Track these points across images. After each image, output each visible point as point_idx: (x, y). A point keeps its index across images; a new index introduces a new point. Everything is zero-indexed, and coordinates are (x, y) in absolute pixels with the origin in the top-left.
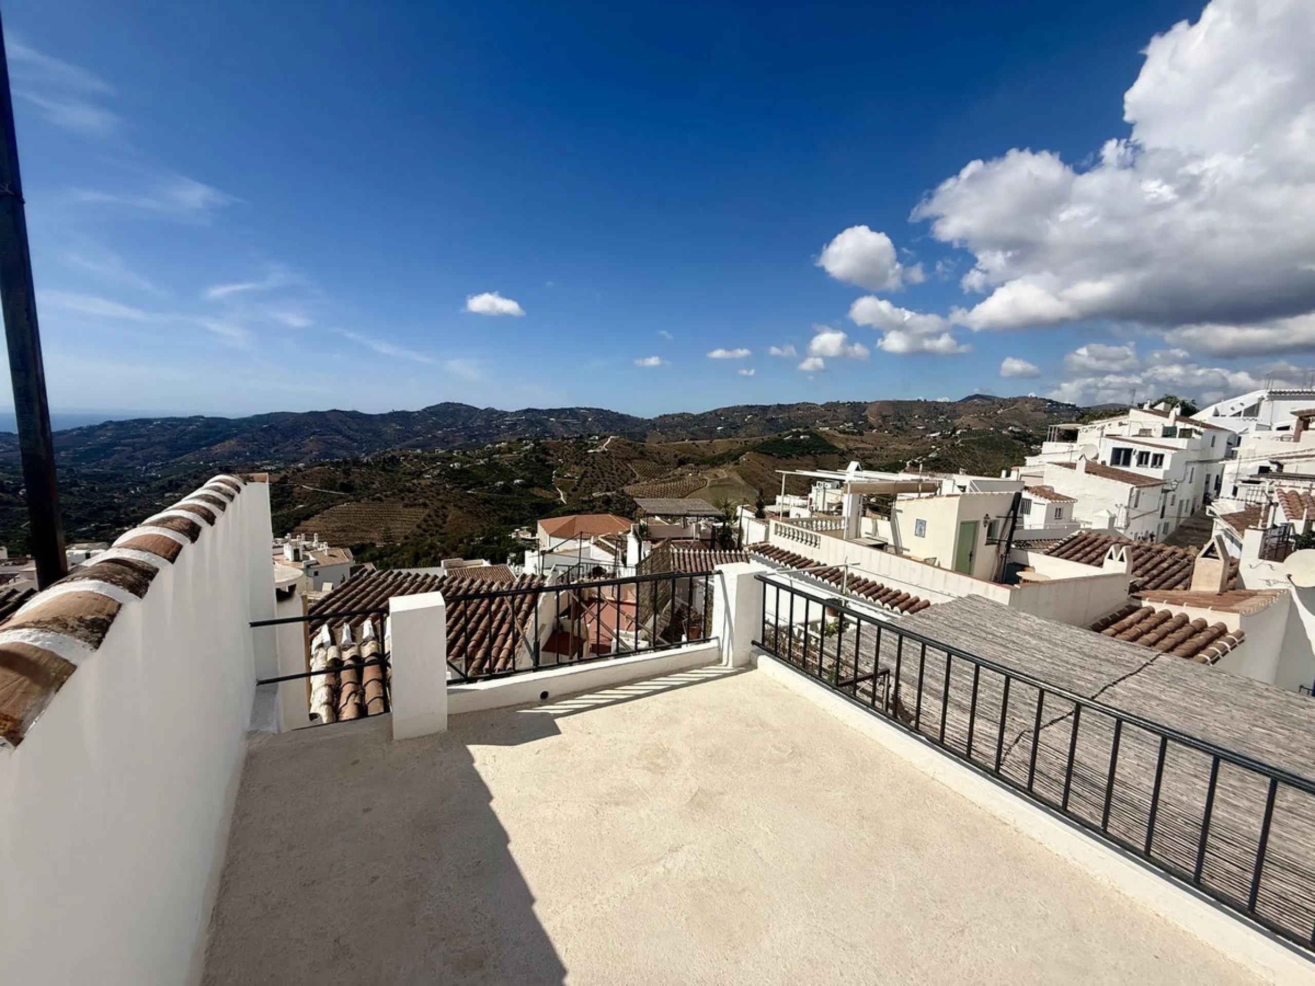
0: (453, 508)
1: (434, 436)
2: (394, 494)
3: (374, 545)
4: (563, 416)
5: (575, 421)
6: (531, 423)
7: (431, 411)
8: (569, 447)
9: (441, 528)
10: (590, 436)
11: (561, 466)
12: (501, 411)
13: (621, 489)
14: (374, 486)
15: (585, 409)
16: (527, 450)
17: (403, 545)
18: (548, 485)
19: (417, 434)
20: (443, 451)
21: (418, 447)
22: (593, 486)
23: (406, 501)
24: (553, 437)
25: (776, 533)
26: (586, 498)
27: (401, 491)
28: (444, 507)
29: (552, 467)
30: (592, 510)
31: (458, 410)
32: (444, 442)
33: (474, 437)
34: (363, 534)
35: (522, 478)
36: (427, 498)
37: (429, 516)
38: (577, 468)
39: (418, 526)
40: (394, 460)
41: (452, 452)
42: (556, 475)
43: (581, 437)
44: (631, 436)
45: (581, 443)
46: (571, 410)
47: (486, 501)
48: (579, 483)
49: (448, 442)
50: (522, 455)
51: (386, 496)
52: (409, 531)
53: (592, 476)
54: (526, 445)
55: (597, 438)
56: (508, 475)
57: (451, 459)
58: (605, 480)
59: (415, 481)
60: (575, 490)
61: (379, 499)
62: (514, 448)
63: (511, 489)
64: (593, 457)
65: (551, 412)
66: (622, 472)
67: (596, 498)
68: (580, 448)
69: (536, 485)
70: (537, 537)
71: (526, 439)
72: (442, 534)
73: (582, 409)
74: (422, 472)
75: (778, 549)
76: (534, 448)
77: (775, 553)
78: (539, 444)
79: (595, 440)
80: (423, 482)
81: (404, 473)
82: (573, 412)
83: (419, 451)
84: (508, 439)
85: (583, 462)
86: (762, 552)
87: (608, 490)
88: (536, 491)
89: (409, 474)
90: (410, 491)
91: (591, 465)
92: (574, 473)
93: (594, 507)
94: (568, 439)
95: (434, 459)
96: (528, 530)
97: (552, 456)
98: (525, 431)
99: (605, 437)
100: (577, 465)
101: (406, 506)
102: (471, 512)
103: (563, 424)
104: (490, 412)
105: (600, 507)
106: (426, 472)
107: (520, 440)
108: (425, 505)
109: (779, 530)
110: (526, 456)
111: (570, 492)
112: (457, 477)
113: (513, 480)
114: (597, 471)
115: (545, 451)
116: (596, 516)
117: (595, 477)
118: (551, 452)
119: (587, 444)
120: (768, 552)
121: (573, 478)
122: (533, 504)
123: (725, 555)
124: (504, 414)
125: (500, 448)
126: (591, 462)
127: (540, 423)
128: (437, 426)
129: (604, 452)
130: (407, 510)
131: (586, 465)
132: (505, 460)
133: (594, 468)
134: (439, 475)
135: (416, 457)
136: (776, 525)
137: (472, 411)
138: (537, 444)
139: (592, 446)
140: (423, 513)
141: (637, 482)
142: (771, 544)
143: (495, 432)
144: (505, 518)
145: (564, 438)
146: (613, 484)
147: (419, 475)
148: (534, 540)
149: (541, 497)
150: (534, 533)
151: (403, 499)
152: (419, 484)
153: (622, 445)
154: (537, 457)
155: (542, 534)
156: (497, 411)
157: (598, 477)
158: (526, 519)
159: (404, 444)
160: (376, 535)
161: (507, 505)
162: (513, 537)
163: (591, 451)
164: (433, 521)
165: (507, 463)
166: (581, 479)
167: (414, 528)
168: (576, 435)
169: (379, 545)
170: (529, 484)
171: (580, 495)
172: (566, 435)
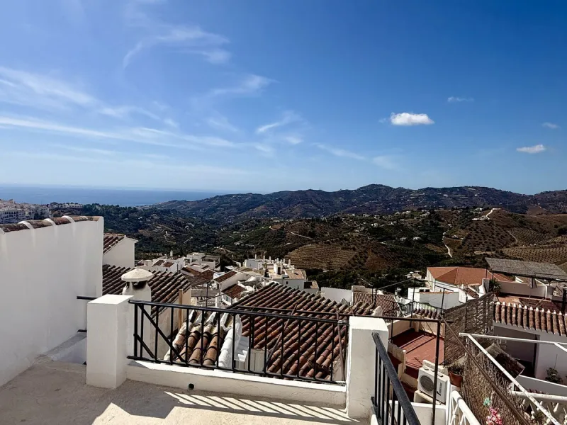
0: (371, 253)
1: (364, 206)
2: (337, 241)
3: (322, 271)
4: (454, 193)
5: (464, 197)
6: (429, 197)
7: (363, 190)
8: (457, 215)
9: (363, 265)
10: (475, 208)
11: (450, 229)
12: (408, 190)
13: (499, 250)
14: (326, 235)
15: (473, 187)
16: (424, 217)
17: (338, 273)
18: (438, 242)
19: (353, 204)
20: (368, 216)
21: (353, 212)
22: (475, 246)
23: (344, 245)
24: (445, 208)
26: (469, 255)
27: (341, 239)
28: (365, 252)
29: (443, 230)
30: (473, 264)
31: (380, 189)
32: (369, 209)
33: (389, 206)
34: (318, 263)
35: (419, 236)
36: (355, 244)
37: (356, 256)
38: (462, 231)
39: (349, 262)
40: (339, 220)
41: (373, 216)
42: (445, 235)
43: (468, 208)
44: (512, 208)
45: (467, 214)
46: (460, 188)
47: (393, 250)
48: (464, 243)
49: (372, 210)
50: (420, 220)
51: (332, 241)
52: (343, 265)
53: (475, 239)
54: (424, 213)
55: (481, 209)
56: (410, 234)
57: (372, 221)
58: (486, 242)
59: (349, 234)
60: (460, 248)
61: (328, 243)
62: (415, 215)
63: (411, 243)
64: (477, 224)
65: (444, 190)
66: (502, 236)
67: (478, 256)
68: (466, 217)
69: (430, 242)
70: (426, 279)
71: (424, 208)
72: (362, 269)
73: (470, 187)
74: (354, 228)
76: (430, 215)
78: (434, 213)
79: (479, 211)
80: (354, 234)
81: (344, 229)
82: (462, 190)
83: (353, 215)
84: (411, 208)
85: (467, 227)
87: (488, 250)
88: (429, 246)
89: (346, 229)
90: (346, 239)
91: (475, 230)
92: (460, 235)
93: (476, 262)
94: (457, 209)
95: (362, 220)
96: (419, 273)
97: (443, 221)
98: (424, 203)
99: (489, 209)
100: (463, 229)
101: (343, 249)
102: (383, 257)
103: (454, 199)
104: (401, 190)
105: (481, 263)
106: (356, 228)
107: (421, 209)
108: (354, 249)
110: (423, 221)
111: (456, 249)
112: (376, 232)
113: (412, 237)
114: (480, 235)
115: (438, 218)
116: (474, 269)
117: (477, 239)
118: (443, 219)
119: (472, 214)
121: (459, 239)
122: (426, 255)
124: (410, 191)
125: (405, 214)
126: (475, 228)
127: (436, 198)
128: (365, 199)
129: (486, 220)
130: (344, 251)
131: (470, 229)
132: (408, 223)
133: (477, 232)
134: (364, 230)
135: (352, 218)
137: (388, 189)
138: (432, 212)
139: (476, 215)
140: (352, 254)
141: (515, 245)
143: (403, 203)
144: (405, 263)
145: (453, 209)
146: (493, 245)
147: (352, 230)
148: (424, 281)
149: (433, 251)
150: (424, 276)
151: (342, 244)
152: (352, 235)
153: (502, 216)
154: (431, 222)
155: (429, 277)
156: (405, 190)
157: (480, 240)
158: (419, 265)
159: (345, 210)
160: (325, 265)
161: (408, 254)
162: (408, 277)
163: (475, 219)
164: (358, 259)
165: (409, 225)
166: (465, 240)
167: (347, 263)
168: (463, 207)
169: (325, 271)
170: (424, 241)
171: (463, 253)
172: (455, 207)
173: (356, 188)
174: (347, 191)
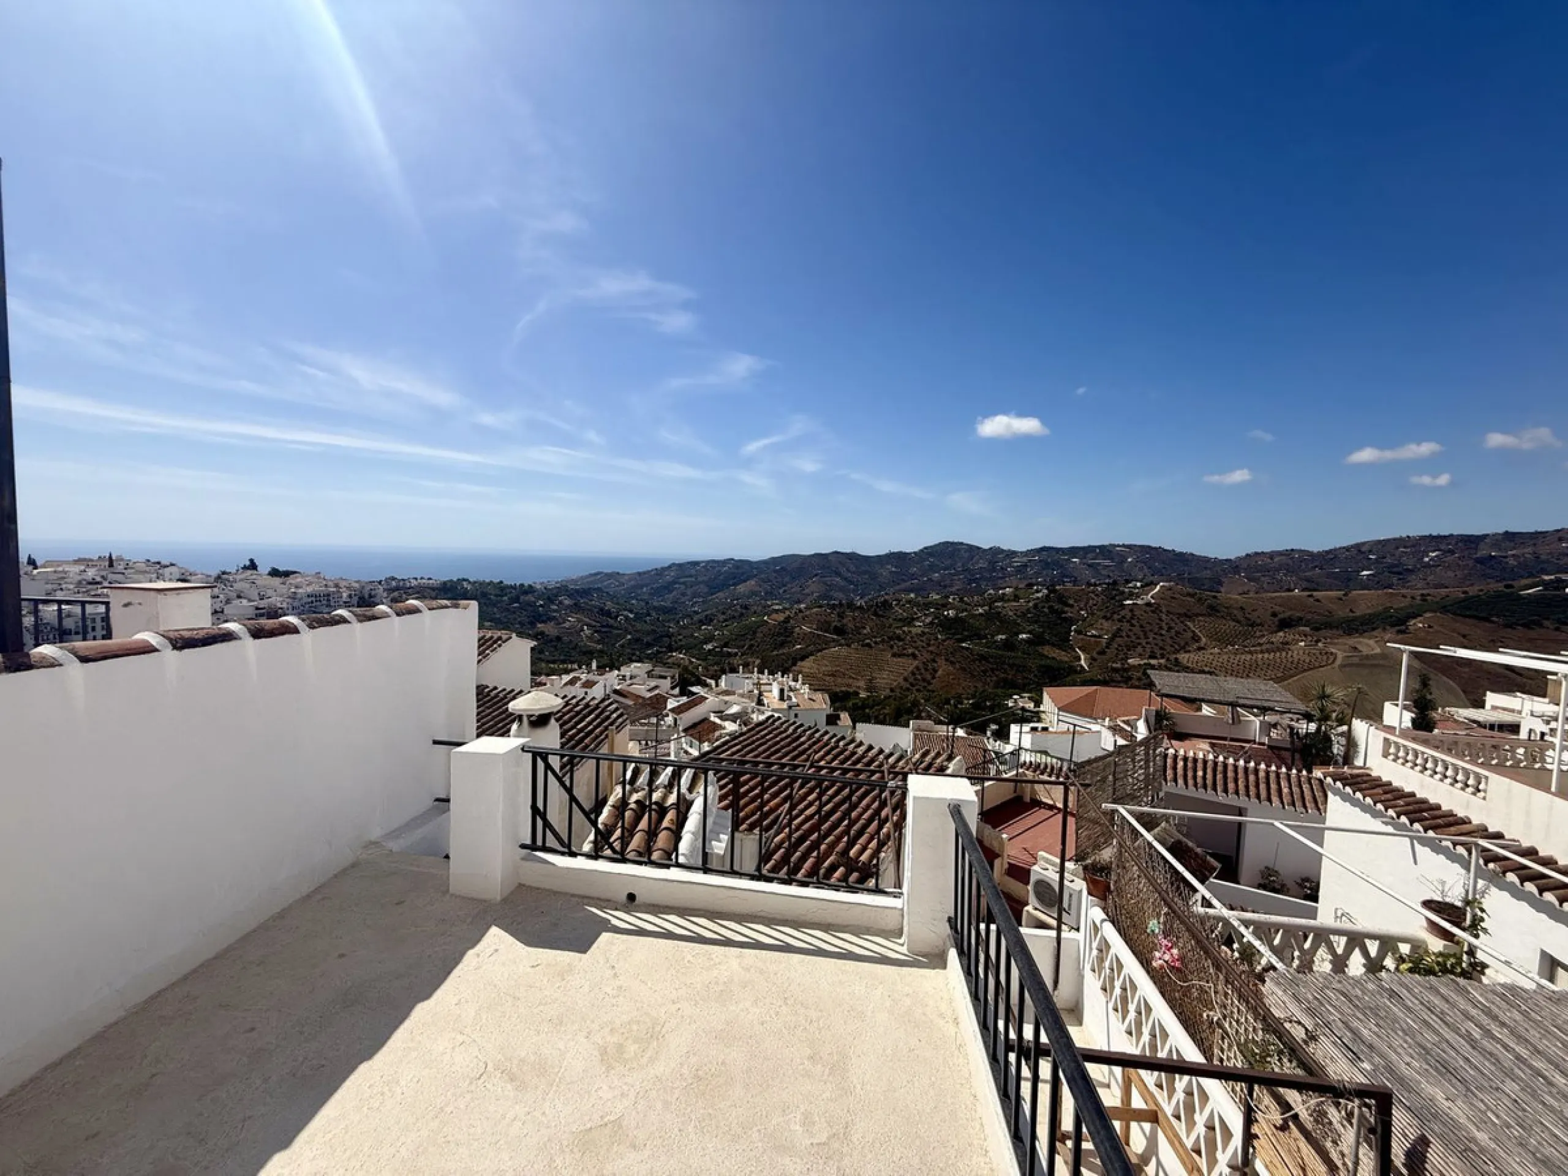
0: (944, 662)
1: (930, 580)
2: (883, 641)
3: (857, 694)
4: (1090, 556)
5: (1107, 562)
6: (1045, 565)
7: (928, 552)
8: (1097, 595)
9: (929, 683)
10: (1128, 581)
11: (1084, 620)
12: (1009, 551)
13: (1172, 657)
14: (865, 631)
15: (1124, 546)
16: (1038, 598)
17: (886, 698)
18: (1063, 643)
19: (913, 576)
20: (938, 597)
21: (912, 591)
22: (1129, 650)
23: (895, 649)
24: (1075, 582)
26: (1118, 665)
27: (891, 638)
28: (934, 661)
29: (1071, 621)
30: (1126, 682)
31: (959, 550)
32: (941, 586)
33: (975, 580)
34: (851, 681)
35: (1029, 632)
36: (916, 648)
37: (917, 668)
38: (1106, 624)
39: (905, 679)
40: (886, 605)
41: (947, 597)
42: (1075, 631)
43: (1115, 583)
44: (1193, 582)
45: (1114, 592)
46: (1102, 548)
47: (983, 658)
48: (1109, 644)
49: (945, 587)
50: (1031, 604)
51: (876, 643)
52: (895, 684)
53: (1128, 636)
54: (1038, 591)
55: (1139, 584)
56: (1012, 628)
57: (945, 606)
58: (1148, 643)
59: (905, 629)
60: (1102, 653)
61: (869, 645)
62: (1021, 595)
63: (1014, 645)
64: (1131, 611)
65: (1074, 551)
66: (1178, 633)
67: (1134, 666)
68: (1113, 598)
69: (1048, 643)
70: (1042, 708)
71: (1038, 584)
72: (929, 691)
73: (1119, 546)
74: (913, 619)
76: (1047, 596)
78: (1054, 591)
79: (1135, 587)
80: (914, 630)
81: (895, 620)
82: (1105, 551)
83: (912, 595)
84: (1014, 584)
85: (1116, 617)
87: (1153, 657)
88: (1047, 650)
89: (900, 620)
90: (899, 639)
91: (1128, 621)
92: (1101, 630)
93: (1130, 678)
94: (1095, 585)
95: (927, 606)
96: (1029, 698)
97: (1072, 606)
98: (1038, 574)
99: (1153, 584)
100: (1107, 619)
101: (894, 655)
102: (964, 669)
103: (1090, 566)
104: (996, 551)
105: (1139, 679)
106: (917, 619)
107: (1030, 585)
108: (914, 656)
110: (1036, 606)
111: (1095, 655)
112: (952, 627)
113: (1017, 634)
114: (1137, 629)
115: (1062, 599)
116: (1129, 691)
117: (1133, 638)
118: (1071, 602)
119: (1123, 593)
121: (1100, 637)
122: (1042, 666)
124: (1012, 554)
125: (1004, 594)
126: (1128, 617)
127: (1058, 564)
128: (933, 568)
129: (1148, 604)
130: (895, 659)
131: (1120, 621)
132: (1009, 609)
133: (1133, 625)
134: (931, 623)
135: (909, 602)
137: (973, 550)
138: (1052, 590)
139: (1131, 596)
140: (910, 665)
141: (1200, 649)
143: (1000, 575)
144: (1005, 680)
145: (1089, 584)
146: (1161, 648)
147: (910, 621)
148: (1038, 713)
149: (1053, 658)
150: (1038, 702)
151: (892, 647)
152: (910, 632)
153: (1177, 596)
154: (1050, 607)
155: (1048, 704)
156: (1003, 551)
157: (1138, 638)
158: (1029, 684)
159: (897, 587)
160: (862, 684)
161: (1009, 665)
162: (1010, 705)
163: (1128, 602)
164: (921, 674)
165: (1011, 613)
166: (1112, 639)
167: (901, 680)
168: (1107, 581)
169: (863, 695)
170: (1037, 641)
171: (1108, 661)
172: (1093, 581)
173: (916, 550)
174: (901, 553)
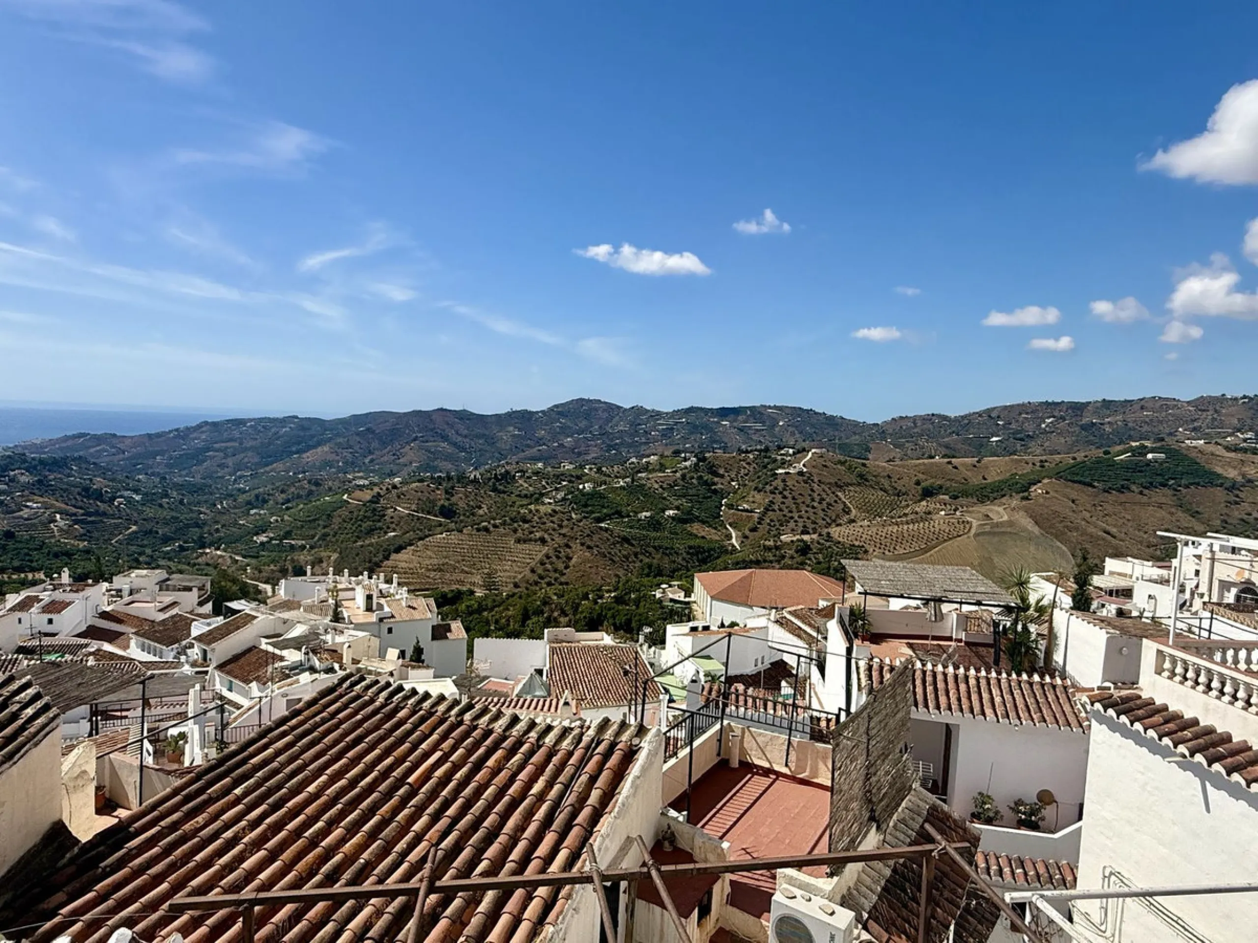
0: (579, 547)
1: (561, 445)
2: (504, 523)
3: (472, 593)
4: (740, 418)
5: (758, 426)
6: (694, 428)
7: (559, 411)
8: (749, 464)
9: (562, 574)
10: (780, 448)
11: (735, 492)
12: (653, 411)
13: (825, 531)
14: (481, 512)
15: (775, 407)
16: (686, 468)
17: (509, 596)
18: (713, 519)
19: (539, 442)
20: (571, 467)
21: (539, 460)
22: (781, 525)
23: (519, 534)
24: (725, 449)
25: (1159, 671)
26: (771, 543)
27: (513, 520)
28: (569, 547)
29: (721, 494)
30: (779, 562)
31: (596, 410)
32: (575, 453)
33: (615, 446)
34: (463, 576)
35: (678, 508)
36: (546, 531)
37: (548, 557)
38: (758, 497)
39: (533, 571)
40: (507, 477)
41: (582, 467)
42: (727, 505)
43: (767, 450)
44: (844, 448)
45: (766, 460)
46: (752, 409)
47: (625, 540)
48: (761, 519)
49: (579, 454)
50: (678, 475)
51: (495, 526)
52: (520, 576)
53: (781, 510)
54: (685, 460)
55: (791, 451)
56: (657, 503)
57: (580, 478)
58: (800, 517)
59: (532, 507)
60: (754, 530)
61: (486, 530)
62: (668, 464)
63: (660, 524)
64: (784, 481)
65: (724, 412)
66: (829, 504)
67: (786, 543)
68: (765, 467)
69: (697, 519)
70: (692, 599)
71: (685, 451)
72: (561, 584)
73: (770, 407)
74: (542, 495)
75: (1165, 708)
76: (696, 465)
77: (1157, 719)
78: (704, 459)
79: (787, 454)
80: (542, 509)
81: (519, 496)
82: (756, 413)
83: (540, 465)
84: (660, 450)
85: (768, 488)
86: (1125, 712)
87: (804, 532)
88: (696, 528)
89: (526, 496)
90: (525, 521)
91: (781, 493)
92: (753, 504)
93: (783, 557)
94: (747, 452)
95: (559, 477)
96: (679, 587)
97: (722, 476)
98: (685, 439)
99: (804, 450)
100: (759, 491)
101: (518, 541)
102: (603, 555)
103: (741, 430)
104: (638, 411)
105: (792, 557)
106: (546, 495)
107: (677, 453)
108: (543, 541)
109: (1167, 665)
110: (683, 477)
111: (747, 533)
112: (587, 503)
113: (663, 511)
114: (789, 502)
115: (712, 470)
116: (782, 572)
117: (786, 511)
118: (721, 471)
119: (775, 461)
120: (1140, 712)
121: (752, 511)
122: (690, 547)
123: (1020, 682)
124: (657, 415)
125: (648, 463)
126: (780, 488)
127: (707, 428)
128: (565, 431)
129: (801, 473)
130: (519, 546)
131: (772, 492)
132: (652, 481)
133: (785, 497)
134: (564, 499)
135: (536, 473)
136: (1159, 652)
137: (612, 409)
138: (701, 459)
139: (783, 464)
140: (539, 552)
141: (853, 521)
142: (1145, 695)
143: (643, 440)
144: (651, 566)
145: (740, 451)
146: (814, 523)
147: (538, 497)
148: (688, 603)
149: (703, 537)
150: (688, 592)
151: (515, 531)
152: (537, 511)
153: (829, 464)
154: (700, 478)
155: (700, 595)
156: (647, 411)
157: (791, 512)
158: (679, 570)
159: (522, 455)
160: (477, 579)
161: (655, 547)
162: (658, 595)
163: (780, 471)
164: (552, 563)
165: (656, 486)
166: (764, 514)
167: (527, 572)
168: (759, 447)
169: (479, 593)
170: (685, 519)
171: (761, 538)
172: (743, 447)
173: (544, 407)
174: (526, 412)
